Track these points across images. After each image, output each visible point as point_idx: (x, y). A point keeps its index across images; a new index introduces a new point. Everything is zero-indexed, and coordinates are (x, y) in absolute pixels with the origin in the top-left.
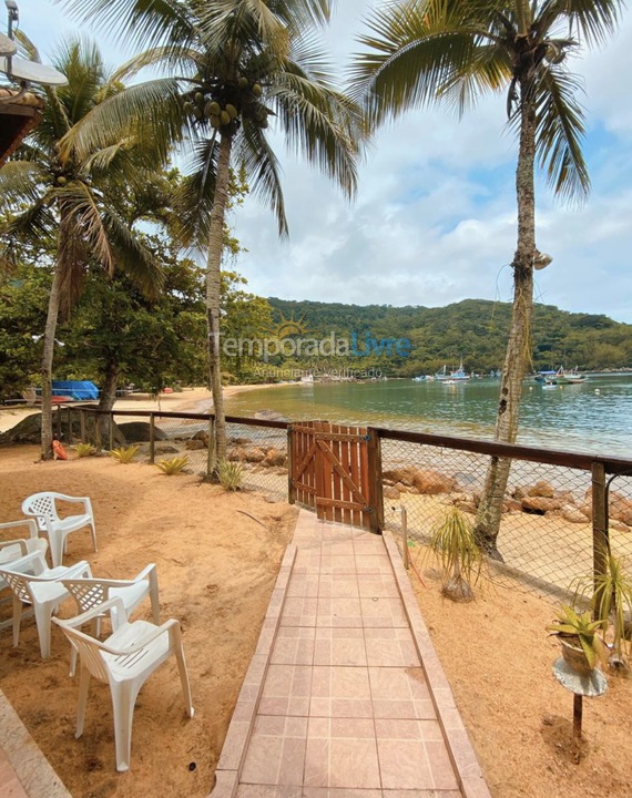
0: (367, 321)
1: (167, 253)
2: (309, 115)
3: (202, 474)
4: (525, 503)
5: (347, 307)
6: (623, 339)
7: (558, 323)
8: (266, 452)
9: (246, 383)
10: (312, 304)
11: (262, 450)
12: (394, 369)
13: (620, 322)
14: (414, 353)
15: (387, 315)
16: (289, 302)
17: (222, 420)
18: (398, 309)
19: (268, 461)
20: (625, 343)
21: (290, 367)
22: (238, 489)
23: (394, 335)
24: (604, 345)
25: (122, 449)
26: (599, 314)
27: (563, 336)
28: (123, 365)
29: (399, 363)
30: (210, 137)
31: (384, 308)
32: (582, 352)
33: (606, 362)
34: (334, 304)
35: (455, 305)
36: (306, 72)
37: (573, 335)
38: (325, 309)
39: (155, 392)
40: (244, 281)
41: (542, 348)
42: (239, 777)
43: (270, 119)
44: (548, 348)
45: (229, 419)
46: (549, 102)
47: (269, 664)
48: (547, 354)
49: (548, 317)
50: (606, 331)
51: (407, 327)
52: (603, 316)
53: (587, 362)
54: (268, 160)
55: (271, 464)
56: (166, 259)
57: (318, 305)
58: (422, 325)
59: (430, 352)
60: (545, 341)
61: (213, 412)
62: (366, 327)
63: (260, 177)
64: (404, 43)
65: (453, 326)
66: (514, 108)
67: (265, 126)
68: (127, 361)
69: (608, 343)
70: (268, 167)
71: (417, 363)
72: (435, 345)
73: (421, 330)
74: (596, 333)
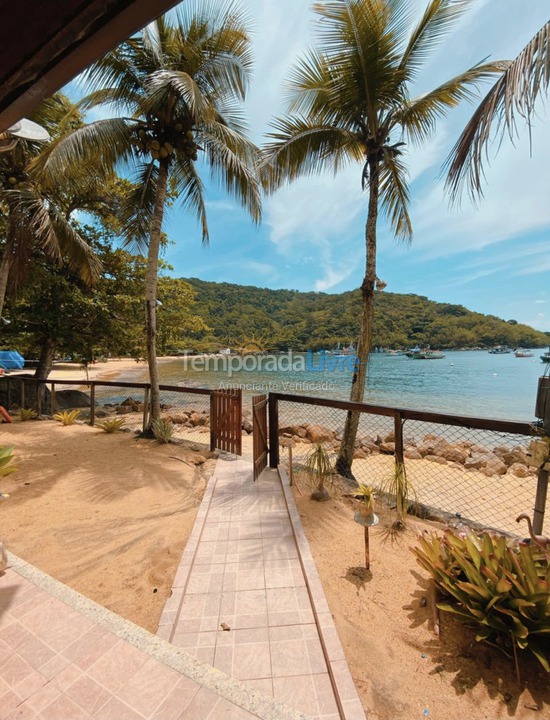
0: (277, 303)
1: (101, 241)
2: (229, 161)
3: (138, 432)
4: (382, 446)
5: (261, 290)
6: (474, 325)
7: (427, 310)
8: (189, 415)
9: (168, 355)
10: (229, 285)
11: (186, 413)
12: (299, 345)
13: (472, 311)
14: (316, 331)
15: (294, 298)
16: (209, 283)
17: (157, 388)
18: (304, 294)
19: (192, 422)
20: (475, 329)
21: (210, 341)
22: (170, 442)
23: (301, 316)
24: (461, 329)
25: (65, 413)
26: (457, 304)
27: (431, 321)
28: (61, 340)
29: (304, 340)
30: (149, 162)
31: (292, 292)
32: (444, 334)
33: (462, 342)
34: (250, 287)
35: (349, 292)
36: (228, 121)
37: (439, 320)
38: (242, 291)
39: (85, 363)
40: (171, 268)
41: (415, 331)
42: (185, 591)
43: (199, 153)
44: (420, 330)
45: (162, 388)
46: (391, 177)
47: (199, 541)
48: (419, 335)
49: (421, 305)
50: (462, 318)
51: (310, 310)
52: (460, 306)
53: (449, 342)
54: (196, 182)
55: (194, 424)
56: (100, 246)
57: (235, 286)
58: (323, 308)
59: (329, 332)
60: (417, 324)
61: (149, 382)
62: (276, 308)
63: (189, 194)
64: (296, 134)
65: (348, 310)
66: (366, 182)
67: (195, 159)
68: (62, 336)
69: (463, 327)
70: (195, 188)
71: (319, 340)
72: (334, 325)
73: (322, 313)
74: (455, 319)
